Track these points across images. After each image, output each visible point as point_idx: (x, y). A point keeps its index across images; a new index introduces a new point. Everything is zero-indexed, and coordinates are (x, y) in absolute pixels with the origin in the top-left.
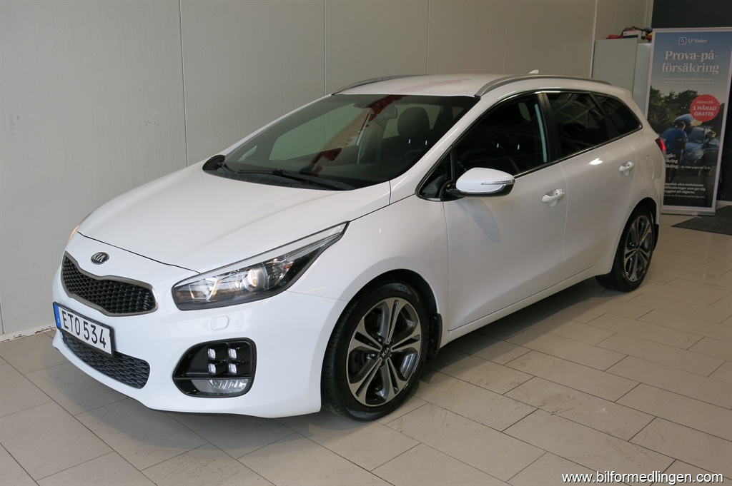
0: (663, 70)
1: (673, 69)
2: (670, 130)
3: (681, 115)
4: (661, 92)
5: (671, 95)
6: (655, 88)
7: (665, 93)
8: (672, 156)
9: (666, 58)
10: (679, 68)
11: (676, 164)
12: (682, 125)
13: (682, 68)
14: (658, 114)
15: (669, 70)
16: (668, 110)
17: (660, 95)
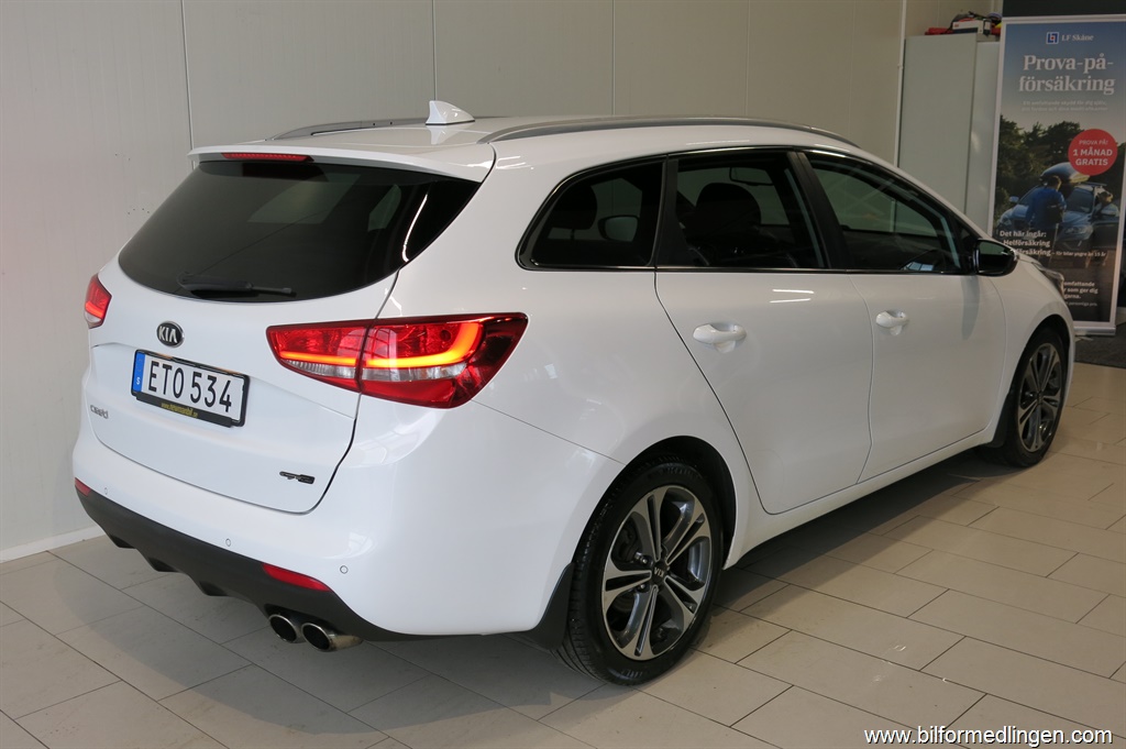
0: (1021, 89)
1: (1037, 85)
2: (1036, 190)
3: (1053, 164)
4: (1018, 126)
5: (1036, 130)
6: (1009, 119)
7: (1025, 126)
8: (1040, 234)
9: (1026, 68)
10: (1047, 84)
11: (1047, 249)
12: (1056, 182)
13: (1054, 85)
14: (1015, 163)
15: (1030, 87)
16: (1031, 155)
17: (1017, 131)
